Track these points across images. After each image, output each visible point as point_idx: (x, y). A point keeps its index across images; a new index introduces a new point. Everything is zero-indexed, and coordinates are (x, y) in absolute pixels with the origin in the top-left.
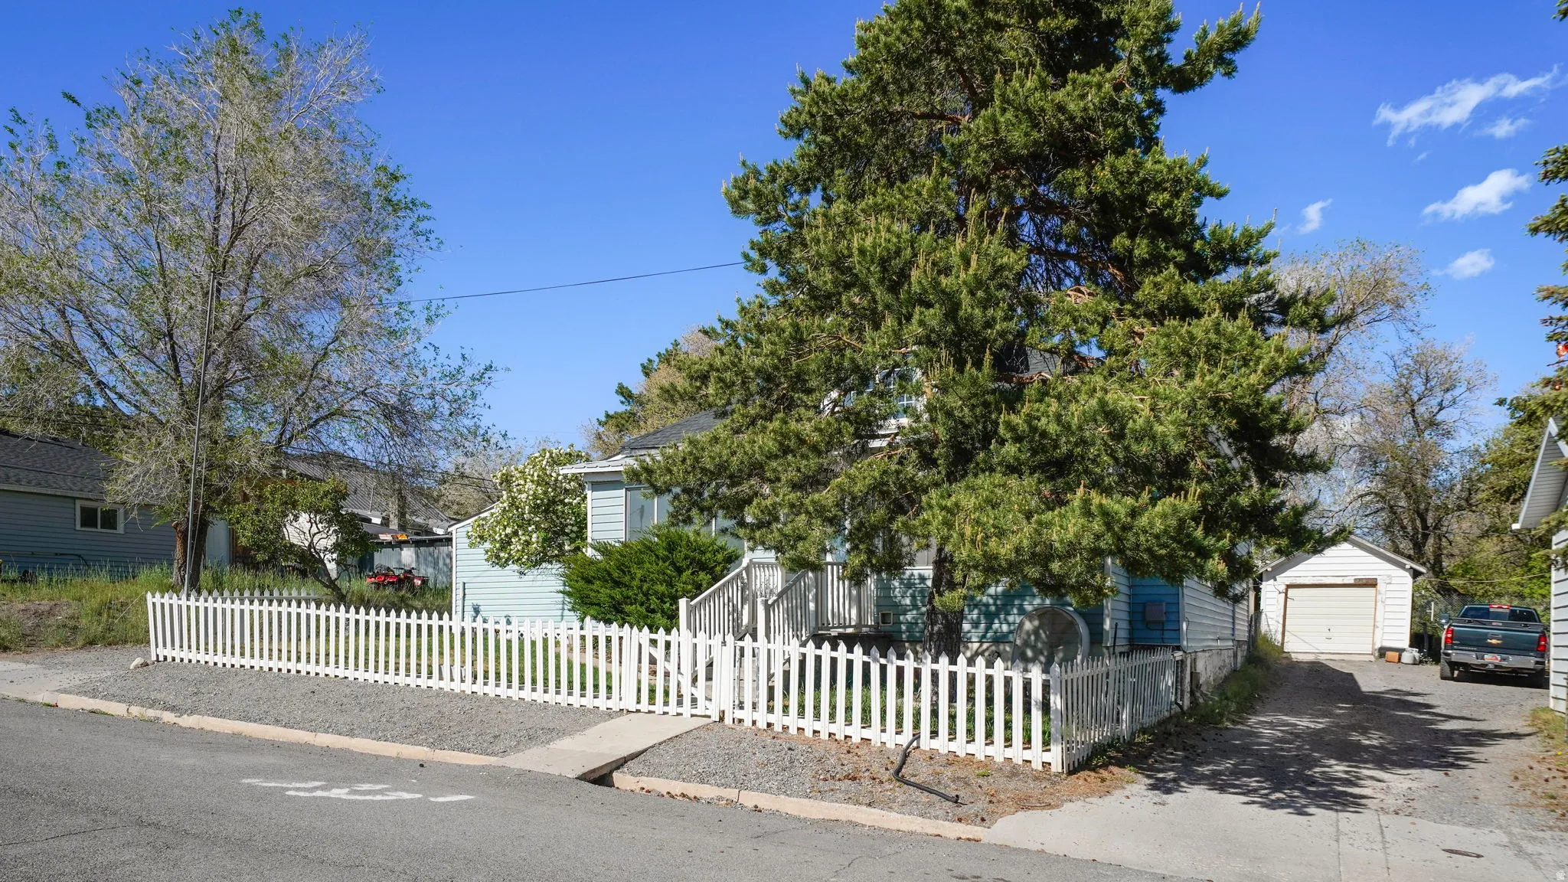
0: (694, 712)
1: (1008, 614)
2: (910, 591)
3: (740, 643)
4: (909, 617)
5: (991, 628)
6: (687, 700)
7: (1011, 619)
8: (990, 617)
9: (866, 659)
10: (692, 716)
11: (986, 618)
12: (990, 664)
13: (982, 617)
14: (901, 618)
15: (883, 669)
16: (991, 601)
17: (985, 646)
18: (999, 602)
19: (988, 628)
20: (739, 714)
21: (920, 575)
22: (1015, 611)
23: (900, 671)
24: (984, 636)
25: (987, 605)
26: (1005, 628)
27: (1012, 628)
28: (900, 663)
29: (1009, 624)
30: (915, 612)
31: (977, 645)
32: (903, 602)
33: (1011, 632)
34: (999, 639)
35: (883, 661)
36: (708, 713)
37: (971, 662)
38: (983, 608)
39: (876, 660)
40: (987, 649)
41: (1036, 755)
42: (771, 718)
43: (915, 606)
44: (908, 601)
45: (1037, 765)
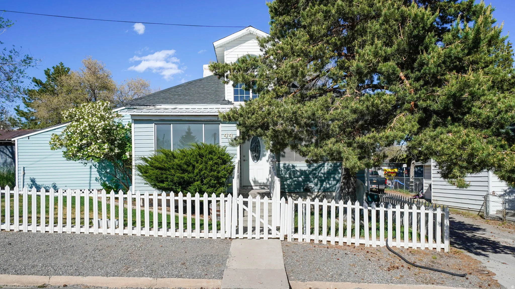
0: (270, 236)
1: (329, 180)
2: (289, 172)
3: (296, 202)
4: (288, 182)
5: (322, 186)
6: (266, 231)
7: (330, 182)
8: (322, 182)
9: (361, 207)
10: (269, 238)
11: (320, 182)
12: (321, 201)
13: (319, 182)
14: (285, 183)
15: (370, 212)
16: (322, 175)
17: (320, 193)
18: (325, 176)
19: (321, 185)
20: (295, 236)
21: (292, 165)
22: (332, 179)
23: (378, 213)
24: (320, 189)
25: (321, 177)
26: (328, 186)
27: (331, 185)
28: (378, 209)
29: (329, 184)
30: (291, 180)
31: (317, 193)
32: (286, 176)
33: (330, 187)
34: (326, 190)
35: (369, 208)
36: (277, 236)
37: (313, 200)
38: (319, 178)
39: (366, 208)
40: (321, 194)
41: (439, 245)
42: (312, 237)
43: (290, 178)
44: (288, 176)
45: (439, 250)
